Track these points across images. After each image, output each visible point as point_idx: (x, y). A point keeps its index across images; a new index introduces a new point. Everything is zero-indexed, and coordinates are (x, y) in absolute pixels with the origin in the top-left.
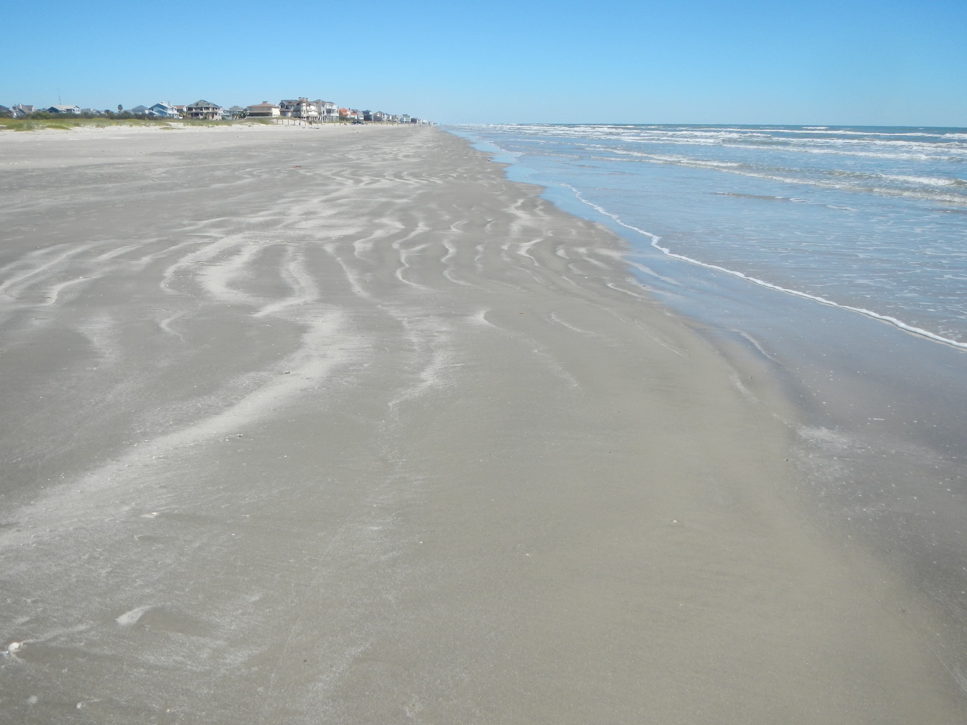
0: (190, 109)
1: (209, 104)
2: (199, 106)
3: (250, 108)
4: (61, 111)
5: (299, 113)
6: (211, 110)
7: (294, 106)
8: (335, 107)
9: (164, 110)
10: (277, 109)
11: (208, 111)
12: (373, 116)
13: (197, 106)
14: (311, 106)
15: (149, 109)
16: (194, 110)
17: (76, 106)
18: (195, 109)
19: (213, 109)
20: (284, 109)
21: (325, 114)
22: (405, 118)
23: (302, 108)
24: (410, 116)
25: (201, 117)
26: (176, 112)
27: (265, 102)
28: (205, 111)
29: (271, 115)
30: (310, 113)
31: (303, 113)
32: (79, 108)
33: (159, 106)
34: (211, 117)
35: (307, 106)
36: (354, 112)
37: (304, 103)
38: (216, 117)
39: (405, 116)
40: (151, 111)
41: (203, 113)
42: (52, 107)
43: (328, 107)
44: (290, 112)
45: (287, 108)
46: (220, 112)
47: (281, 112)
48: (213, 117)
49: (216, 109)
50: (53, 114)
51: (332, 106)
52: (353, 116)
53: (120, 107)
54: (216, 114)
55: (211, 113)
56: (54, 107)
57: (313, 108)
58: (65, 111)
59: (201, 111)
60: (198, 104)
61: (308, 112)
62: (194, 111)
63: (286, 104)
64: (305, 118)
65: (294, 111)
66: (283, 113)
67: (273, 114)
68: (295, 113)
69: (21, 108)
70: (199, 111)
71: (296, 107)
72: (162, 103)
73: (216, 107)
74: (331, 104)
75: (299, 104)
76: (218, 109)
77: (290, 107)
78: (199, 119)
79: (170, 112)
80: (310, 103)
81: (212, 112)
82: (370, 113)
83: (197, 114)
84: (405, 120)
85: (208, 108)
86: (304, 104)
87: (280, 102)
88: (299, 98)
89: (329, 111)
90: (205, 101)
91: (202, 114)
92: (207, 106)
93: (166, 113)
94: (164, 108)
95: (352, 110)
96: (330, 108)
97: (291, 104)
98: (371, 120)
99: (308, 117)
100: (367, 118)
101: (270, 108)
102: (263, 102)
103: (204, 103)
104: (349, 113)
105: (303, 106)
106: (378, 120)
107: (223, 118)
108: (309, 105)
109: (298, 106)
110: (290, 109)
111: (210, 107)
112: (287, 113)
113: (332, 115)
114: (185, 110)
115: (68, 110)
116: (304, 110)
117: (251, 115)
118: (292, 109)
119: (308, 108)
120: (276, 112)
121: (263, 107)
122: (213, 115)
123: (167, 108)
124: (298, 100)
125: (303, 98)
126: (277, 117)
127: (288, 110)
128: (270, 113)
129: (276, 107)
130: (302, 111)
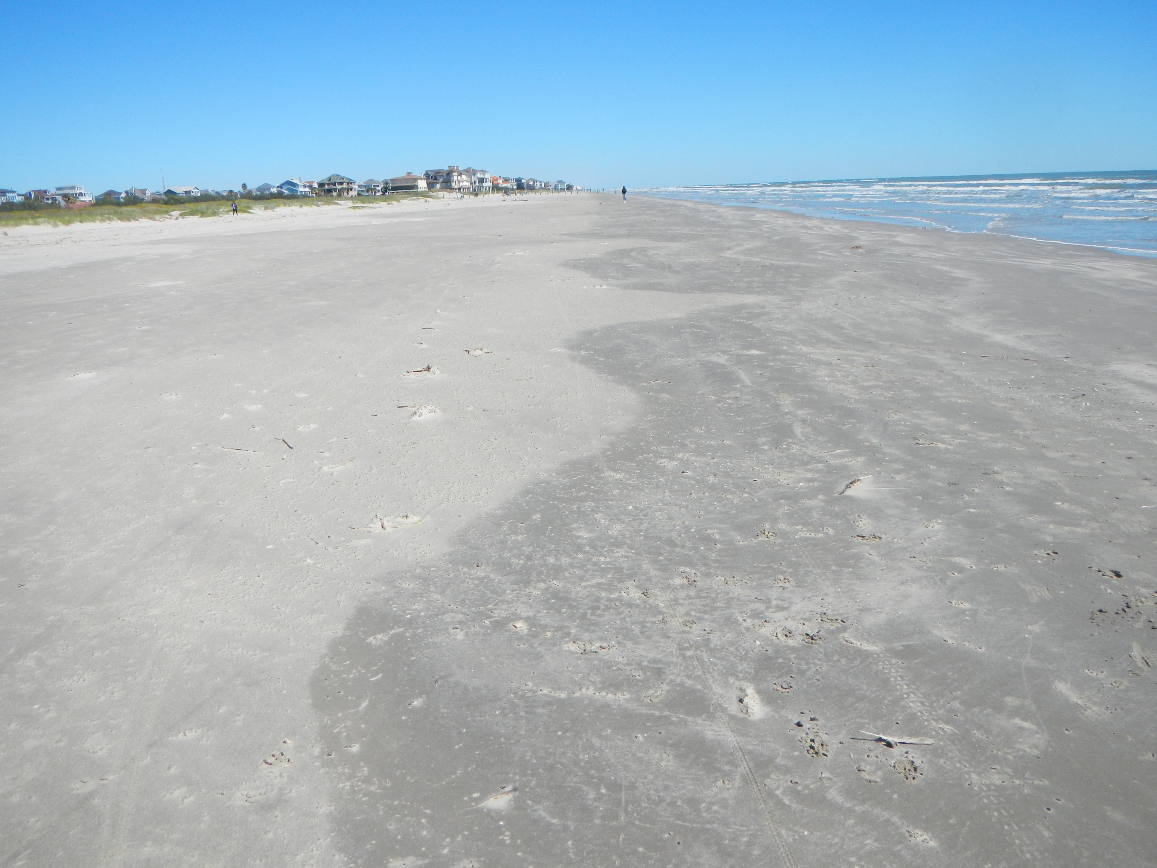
0: (321, 185)
1: (343, 179)
2: (332, 181)
3: (393, 180)
4: (179, 194)
5: (449, 184)
6: (345, 185)
7: (443, 176)
8: (487, 176)
9: (295, 187)
10: (423, 180)
11: (342, 187)
12: (525, 184)
13: (330, 182)
14: (462, 176)
15: (278, 187)
18: (328, 184)
19: (348, 184)
20: (431, 181)
21: (477, 184)
22: (559, 185)
23: (452, 178)
24: (565, 182)
25: (335, 194)
26: (307, 189)
27: (409, 174)
28: (339, 187)
29: (417, 188)
30: (461, 184)
31: (453, 184)
32: (197, 189)
33: (289, 183)
34: (345, 193)
35: (458, 175)
36: (506, 180)
37: (455, 172)
38: (351, 193)
39: (560, 182)
40: (280, 189)
42: (169, 190)
43: (480, 175)
44: (438, 183)
45: (436, 179)
46: (355, 187)
47: (428, 184)
48: (348, 193)
49: (351, 183)
51: (484, 174)
52: (505, 185)
53: (244, 186)
54: (351, 190)
55: (345, 188)
56: (172, 189)
57: (464, 177)
58: (183, 193)
59: (335, 187)
60: (330, 179)
61: (459, 182)
62: (326, 187)
63: (431, 174)
64: (456, 189)
65: (443, 182)
66: (430, 186)
67: (419, 187)
68: (444, 184)
69: (134, 192)
70: (331, 187)
71: (445, 177)
72: (291, 179)
73: (350, 182)
74: (484, 172)
75: (449, 173)
76: (353, 184)
77: (438, 178)
78: (332, 196)
79: (301, 189)
80: (462, 172)
81: (347, 187)
82: (523, 181)
83: (329, 191)
84: (560, 187)
85: (342, 183)
86: (455, 174)
87: (425, 172)
88: (449, 166)
89: (481, 181)
90: (338, 175)
91: (335, 190)
92: (341, 181)
93: (297, 191)
94: (294, 185)
95: (503, 178)
96: (483, 176)
97: (440, 174)
98: (524, 189)
99: (459, 189)
100: (520, 186)
101: (415, 179)
102: (407, 173)
103: (337, 178)
104: (500, 181)
105: (453, 176)
106: (532, 188)
107: (359, 195)
108: (460, 174)
109: (448, 177)
110: (439, 180)
111: (344, 182)
112: (435, 184)
113: (484, 184)
114: (315, 185)
115: (186, 192)
116: (455, 180)
117: (394, 188)
118: (441, 180)
119: (459, 177)
120: (422, 184)
121: (407, 179)
122: (348, 190)
123: (298, 185)
124: (448, 169)
125: (454, 167)
126: (423, 190)
127: (436, 181)
128: (416, 185)
129: (421, 179)
130: (453, 181)
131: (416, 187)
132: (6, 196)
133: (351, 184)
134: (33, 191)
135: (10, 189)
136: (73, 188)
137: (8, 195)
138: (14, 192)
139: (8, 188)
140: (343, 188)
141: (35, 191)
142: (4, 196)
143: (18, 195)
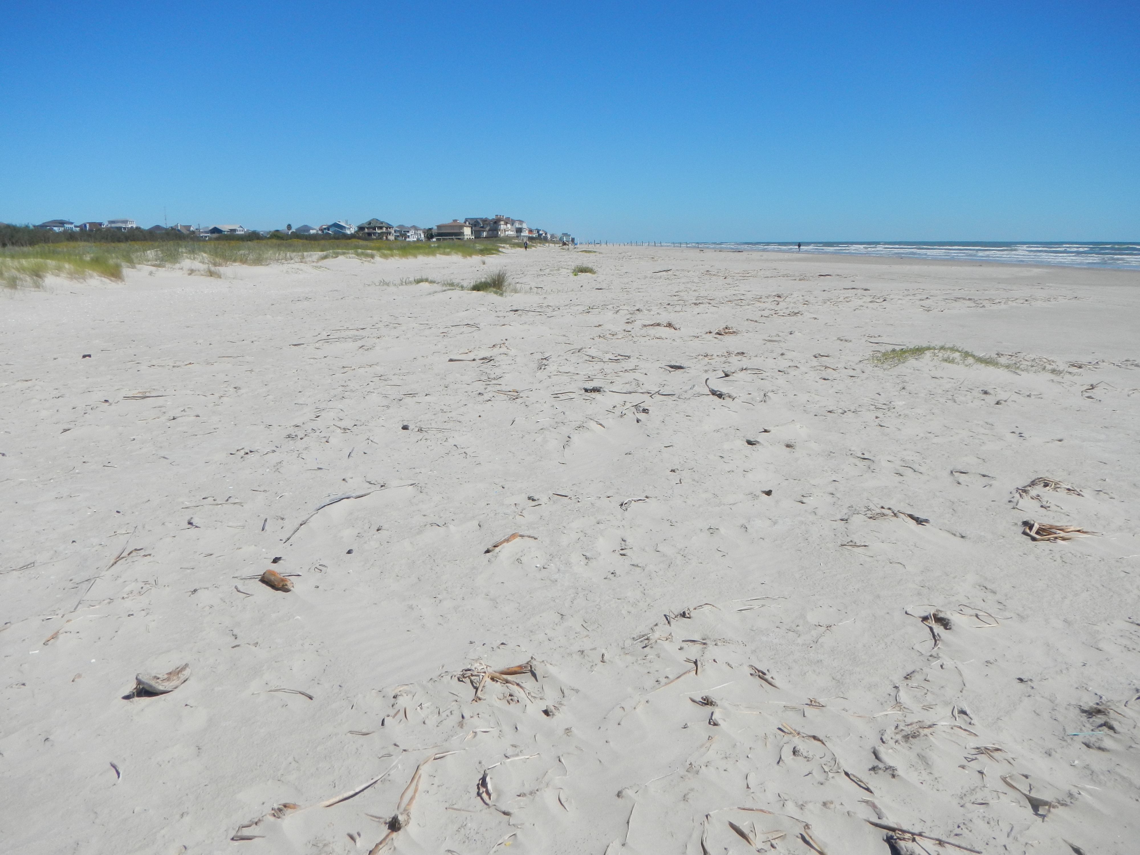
0: (361, 228)
1: (382, 223)
2: (372, 225)
3: (439, 227)
4: (224, 231)
5: (495, 232)
6: (384, 230)
7: (490, 224)
8: (524, 226)
9: (342, 230)
10: (468, 228)
11: (381, 231)
13: (370, 226)
14: (508, 225)
15: (325, 229)
16: (366, 230)
17: (240, 226)
18: (367, 228)
19: (387, 228)
20: (477, 229)
23: (499, 227)
25: (374, 238)
27: (455, 221)
28: (378, 231)
29: (464, 235)
30: (507, 233)
31: (499, 233)
32: (242, 228)
33: (336, 225)
35: (504, 224)
37: (502, 221)
38: (391, 238)
41: (376, 233)
42: (215, 227)
43: (517, 225)
44: (485, 231)
45: (482, 227)
46: (392, 231)
47: (474, 232)
48: (387, 237)
50: (215, 235)
51: (522, 225)
53: (289, 227)
54: (390, 235)
56: (218, 226)
58: (228, 231)
59: (375, 231)
60: (370, 223)
61: (505, 231)
65: (489, 230)
66: (477, 234)
68: (491, 232)
69: (179, 228)
70: (371, 231)
71: (492, 225)
72: (339, 222)
73: (389, 227)
74: (521, 222)
75: (496, 222)
76: (391, 229)
77: (485, 226)
78: (371, 239)
79: (347, 231)
80: (507, 221)
81: (386, 232)
83: (369, 234)
85: (381, 228)
86: (502, 223)
88: (496, 215)
90: (377, 220)
92: (381, 225)
93: (343, 233)
94: (342, 227)
97: (487, 223)
101: (461, 227)
102: (454, 220)
103: (377, 222)
105: (500, 225)
106: (546, 240)
107: (396, 239)
108: (506, 223)
109: (495, 225)
110: (486, 228)
111: (384, 227)
112: (482, 232)
113: (522, 234)
115: (231, 230)
117: (440, 235)
118: (488, 228)
119: (505, 226)
120: (467, 232)
121: (453, 226)
122: (387, 234)
123: (345, 227)
124: (494, 217)
125: (500, 216)
126: (469, 237)
127: (483, 229)
128: (462, 232)
129: (467, 227)
130: (500, 230)
131: (462, 234)
132: (64, 227)
133: (390, 229)
134: (88, 223)
135: (68, 220)
136: (126, 222)
137: (67, 226)
138: (72, 223)
139: (66, 219)
140: (383, 232)
141: (90, 224)
142: (62, 227)
143: (76, 227)
